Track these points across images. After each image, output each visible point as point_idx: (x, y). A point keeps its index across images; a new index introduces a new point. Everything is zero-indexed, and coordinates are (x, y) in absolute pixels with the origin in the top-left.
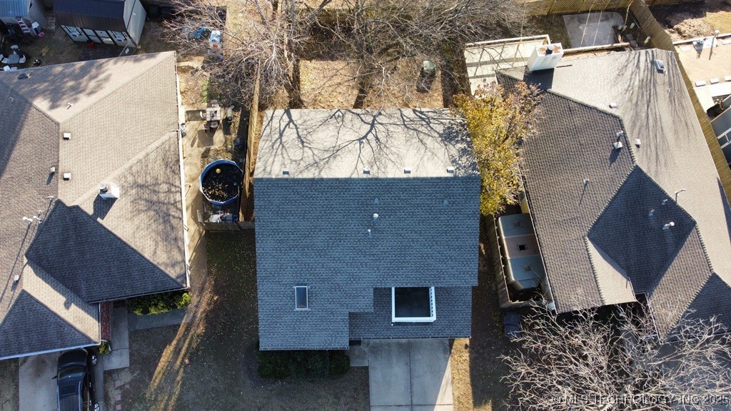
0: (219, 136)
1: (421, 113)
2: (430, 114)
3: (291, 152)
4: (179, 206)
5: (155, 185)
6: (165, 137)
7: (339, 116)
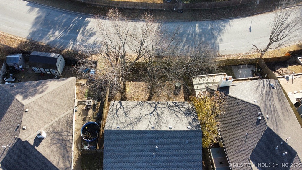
0: (91, 112)
1: (176, 103)
2: (179, 104)
3: (121, 119)
4: (71, 142)
5: (61, 132)
6: (68, 112)
7: (141, 104)
